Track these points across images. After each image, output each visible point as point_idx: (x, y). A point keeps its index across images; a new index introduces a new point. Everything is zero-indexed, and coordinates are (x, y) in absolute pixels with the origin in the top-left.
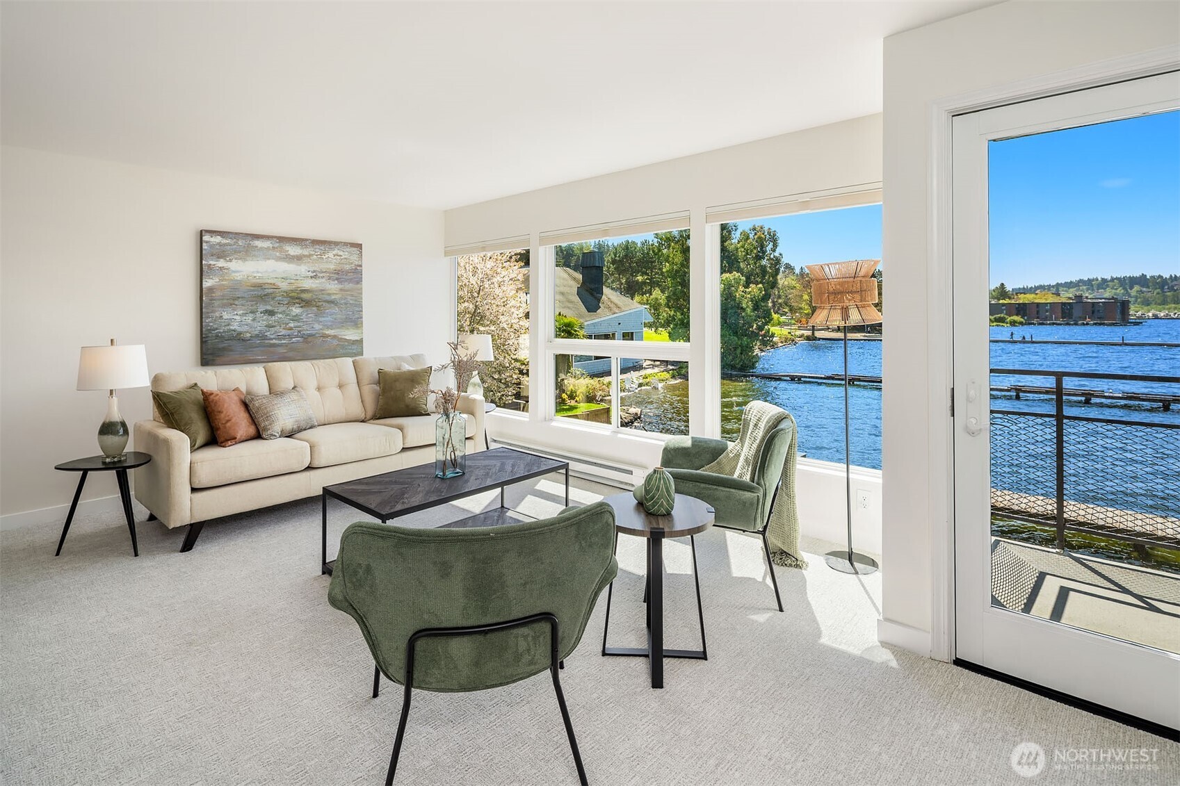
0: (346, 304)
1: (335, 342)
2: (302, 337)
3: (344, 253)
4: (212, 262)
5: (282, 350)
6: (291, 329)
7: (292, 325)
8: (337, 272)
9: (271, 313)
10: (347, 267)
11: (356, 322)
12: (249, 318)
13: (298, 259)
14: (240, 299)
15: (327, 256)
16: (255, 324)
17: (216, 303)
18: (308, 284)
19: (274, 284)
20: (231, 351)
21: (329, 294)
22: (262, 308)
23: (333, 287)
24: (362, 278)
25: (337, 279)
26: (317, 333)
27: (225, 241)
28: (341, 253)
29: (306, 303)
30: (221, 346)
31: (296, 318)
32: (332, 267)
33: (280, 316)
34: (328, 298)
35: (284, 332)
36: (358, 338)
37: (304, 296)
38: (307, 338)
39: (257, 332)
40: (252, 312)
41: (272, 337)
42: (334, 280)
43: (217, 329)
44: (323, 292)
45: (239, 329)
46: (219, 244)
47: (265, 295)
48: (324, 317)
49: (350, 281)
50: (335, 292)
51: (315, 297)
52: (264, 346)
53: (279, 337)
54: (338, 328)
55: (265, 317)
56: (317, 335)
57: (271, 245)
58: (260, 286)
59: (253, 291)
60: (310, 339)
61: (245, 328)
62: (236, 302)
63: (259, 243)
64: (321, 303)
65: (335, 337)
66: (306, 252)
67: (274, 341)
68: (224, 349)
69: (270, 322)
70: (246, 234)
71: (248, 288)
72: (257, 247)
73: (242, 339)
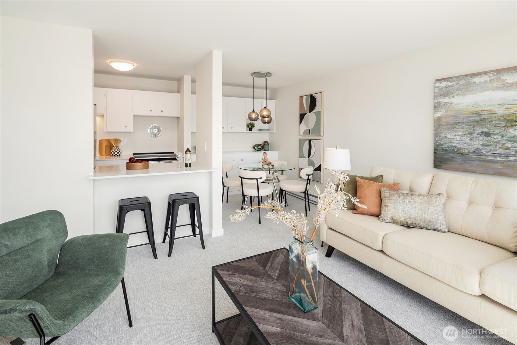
4: (440, 100)
12: (468, 137)
14: (460, 124)
16: (472, 143)
17: (443, 127)
19: (491, 111)
20: (454, 161)
22: (479, 130)
27: (449, 84)
30: (446, 156)
39: (474, 149)
43: (443, 145)
45: (459, 146)
46: (446, 87)
47: (481, 120)
55: (481, 138)
57: (488, 79)
58: (477, 113)
59: (469, 117)
61: (464, 146)
62: (457, 126)
63: (476, 80)
68: (447, 159)
70: (466, 75)
71: (467, 115)
72: (474, 83)
73: (461, 154)
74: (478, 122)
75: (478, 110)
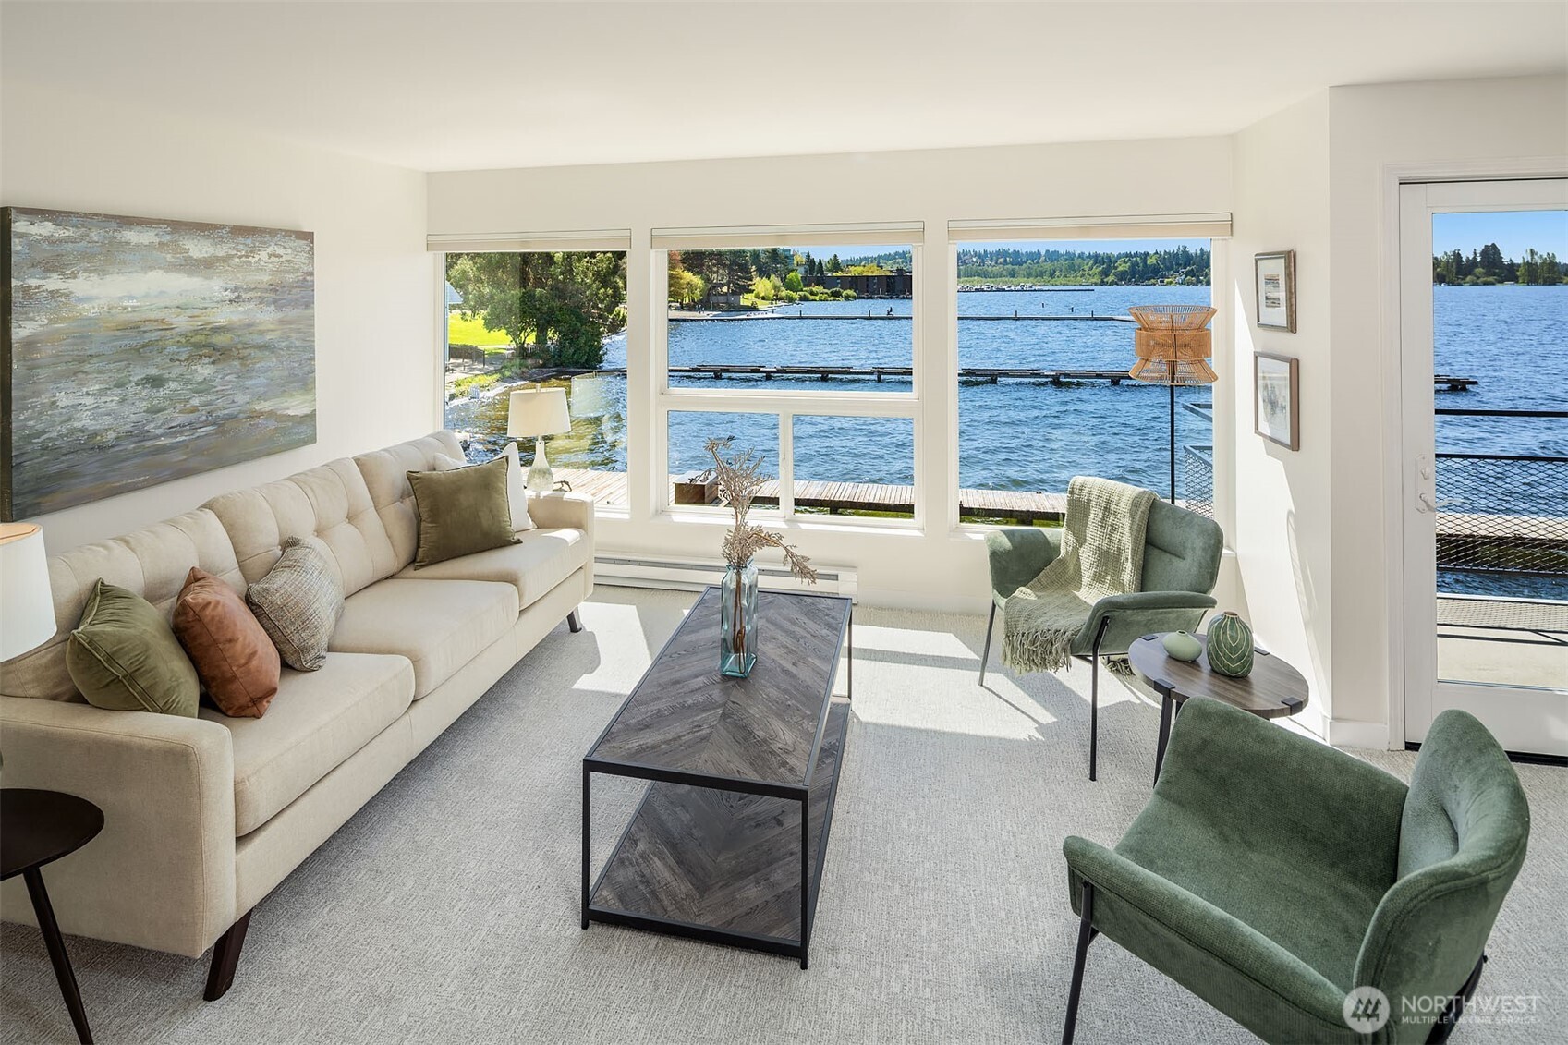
0: (288, 348)
1: (272, 425)
2: (215, 424)
3: (285, 251)
4: (32, 283)
5: (177, 457)
6: (194, 410)
7: (195, 402)
8: (274, 287)
9: (157, 382)
10: (290, 278)
11: (303, 380)
12: (115, 396)
13: (207, 265)
14: (95, 360)
15: (257, 257)
16: (126, 410)
17: (43, 374)
18: (226, 315)
19: (162, 321)
20: (77, 475)
21: (261, 333)
22: (139, 373)
23: (267, 317)
24: (313, 295)
25: (275, 302)
26: (240, 412)
27: (60, 233)
28: (280, 251)
29: (219, 354)
30: (55, 467)
31: (204, 387)
32: (266, 278)
33: (173, 386)
34: (258, 340)
35: (182, 419)
36: (307, 411)
37: (219, 340)
38: (223, 424)
39: (128, 427)
40: (119, 385)
41: (159, 432)
42: (268, 305)
43: (44, 432)
44: (251, 329)
45: (92, 426)
46: (48, 239)
47: (144, 346)
48: (251, 378)
49: (295, 303)
50: (271, 327)
51: (236, 340)
52: (146, 455)
53: (173, 431)
54: (276, 396)
55: (144, 393)
56: (242, 415)
57: (156, 240)
58: (135, 327)
59: (117, 338)
60: (228, 425)
61: (106, 421)
62: (86, 368)
63: (132, 236)
64: (248, 351)
65: (271, 414)
66: (221, 251)
67: (163, 441)
68: (59, 475)
69: (156, 402)
70: (106, 216)
71: (112, 333)
72: (128, 243)
73: (99, 447)
74: (138, 350)
75: (138, 319)
